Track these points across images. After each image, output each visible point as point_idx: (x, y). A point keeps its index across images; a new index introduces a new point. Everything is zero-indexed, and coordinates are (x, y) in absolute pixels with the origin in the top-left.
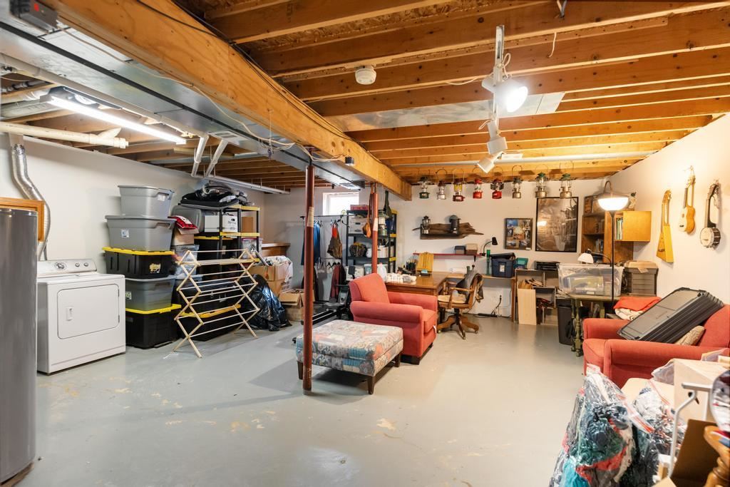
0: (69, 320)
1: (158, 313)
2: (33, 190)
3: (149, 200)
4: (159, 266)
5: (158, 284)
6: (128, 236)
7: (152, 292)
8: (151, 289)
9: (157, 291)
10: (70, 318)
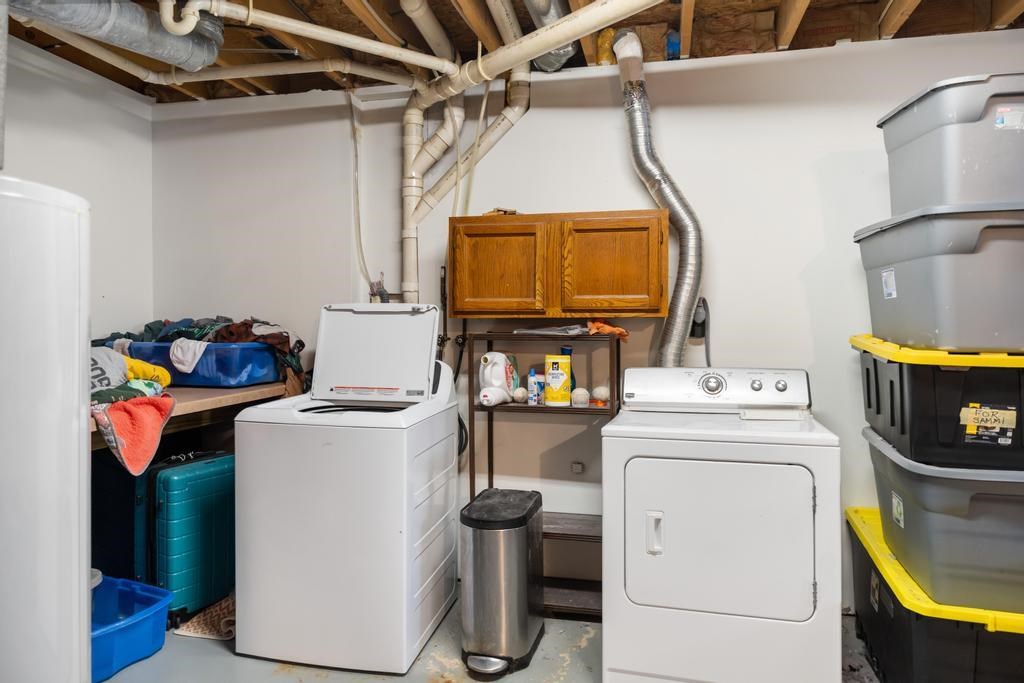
0: (654, 553)
1: (978, 629)
2: (664, 186)
3: (953, 134)
4: (1008, 418)
5: (984, 499)
6: (894, 295)
7: (960, 523)
8: (950, 511)
9: (983, 524)
10: (657, 548)
